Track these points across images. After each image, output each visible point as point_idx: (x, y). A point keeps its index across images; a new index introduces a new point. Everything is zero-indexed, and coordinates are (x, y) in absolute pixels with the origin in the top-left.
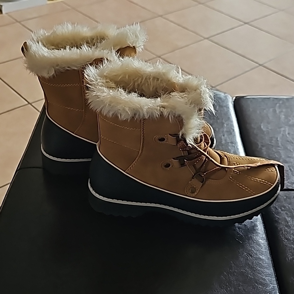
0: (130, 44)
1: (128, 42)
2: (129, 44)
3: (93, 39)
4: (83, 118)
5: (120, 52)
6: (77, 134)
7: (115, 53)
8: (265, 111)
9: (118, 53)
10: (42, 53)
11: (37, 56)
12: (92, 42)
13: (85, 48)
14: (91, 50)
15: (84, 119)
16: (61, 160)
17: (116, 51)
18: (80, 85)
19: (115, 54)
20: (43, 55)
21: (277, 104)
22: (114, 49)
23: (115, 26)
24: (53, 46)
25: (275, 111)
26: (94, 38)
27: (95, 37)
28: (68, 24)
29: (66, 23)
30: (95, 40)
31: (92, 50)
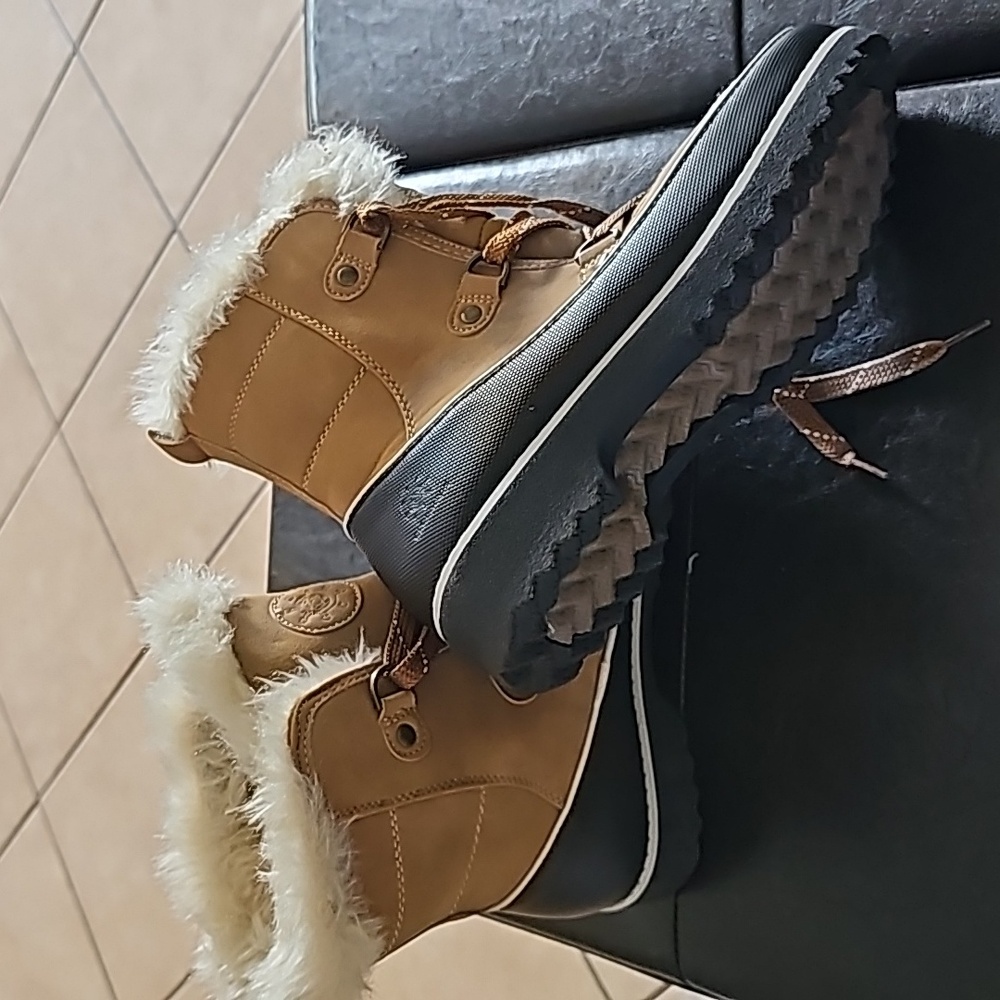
0: (224, 641)
1: (219, 650)
2: (226, 644)
3: (208, 765)
4: (509, 784)
5: (256, 678)
6: (562, 798)
7: (263, 691)
8: (381, 65)
9: (262, 683)
10: (296, 972)
11: (305, 988)
12: (218, 770)
13: (259, 809)
14: (261, 788)
15: (510, 781)
16: (653, 842)
17: (256, 689)
18: (394, 812)
19: (267, 694)
20: (300, 967)
21: (347, 18)
22: (251, 699)
23: (150, 686)
24: (249, 919)
25: (382, 28)
26: (205, 764)
27: (202, 761)
28: (161, 866)
29: (158, 874)
30: (212, 762)
31: (264, 782)
